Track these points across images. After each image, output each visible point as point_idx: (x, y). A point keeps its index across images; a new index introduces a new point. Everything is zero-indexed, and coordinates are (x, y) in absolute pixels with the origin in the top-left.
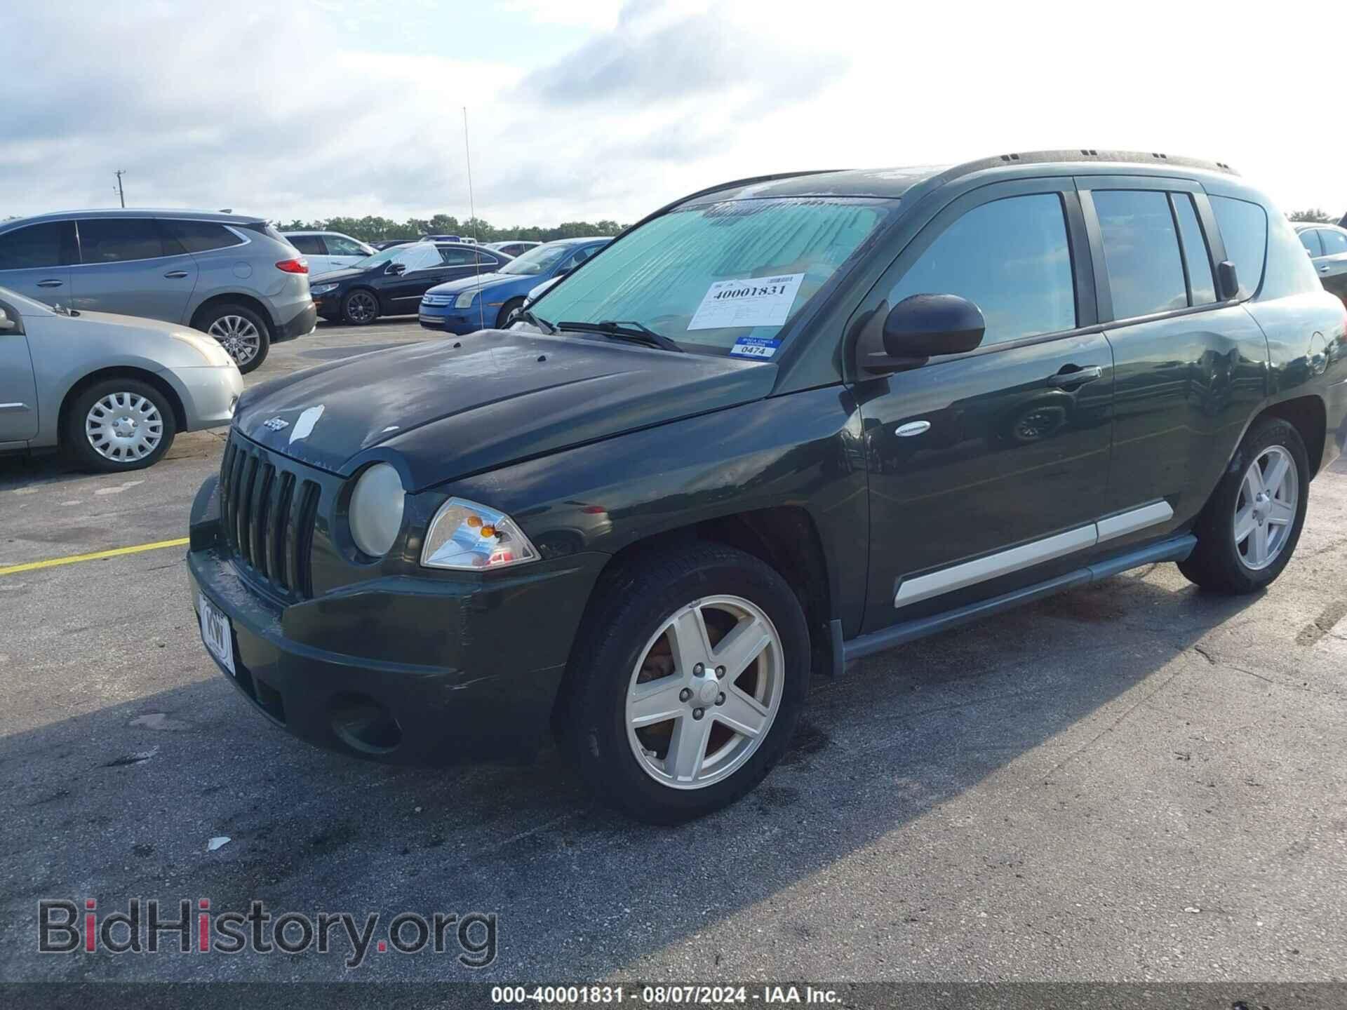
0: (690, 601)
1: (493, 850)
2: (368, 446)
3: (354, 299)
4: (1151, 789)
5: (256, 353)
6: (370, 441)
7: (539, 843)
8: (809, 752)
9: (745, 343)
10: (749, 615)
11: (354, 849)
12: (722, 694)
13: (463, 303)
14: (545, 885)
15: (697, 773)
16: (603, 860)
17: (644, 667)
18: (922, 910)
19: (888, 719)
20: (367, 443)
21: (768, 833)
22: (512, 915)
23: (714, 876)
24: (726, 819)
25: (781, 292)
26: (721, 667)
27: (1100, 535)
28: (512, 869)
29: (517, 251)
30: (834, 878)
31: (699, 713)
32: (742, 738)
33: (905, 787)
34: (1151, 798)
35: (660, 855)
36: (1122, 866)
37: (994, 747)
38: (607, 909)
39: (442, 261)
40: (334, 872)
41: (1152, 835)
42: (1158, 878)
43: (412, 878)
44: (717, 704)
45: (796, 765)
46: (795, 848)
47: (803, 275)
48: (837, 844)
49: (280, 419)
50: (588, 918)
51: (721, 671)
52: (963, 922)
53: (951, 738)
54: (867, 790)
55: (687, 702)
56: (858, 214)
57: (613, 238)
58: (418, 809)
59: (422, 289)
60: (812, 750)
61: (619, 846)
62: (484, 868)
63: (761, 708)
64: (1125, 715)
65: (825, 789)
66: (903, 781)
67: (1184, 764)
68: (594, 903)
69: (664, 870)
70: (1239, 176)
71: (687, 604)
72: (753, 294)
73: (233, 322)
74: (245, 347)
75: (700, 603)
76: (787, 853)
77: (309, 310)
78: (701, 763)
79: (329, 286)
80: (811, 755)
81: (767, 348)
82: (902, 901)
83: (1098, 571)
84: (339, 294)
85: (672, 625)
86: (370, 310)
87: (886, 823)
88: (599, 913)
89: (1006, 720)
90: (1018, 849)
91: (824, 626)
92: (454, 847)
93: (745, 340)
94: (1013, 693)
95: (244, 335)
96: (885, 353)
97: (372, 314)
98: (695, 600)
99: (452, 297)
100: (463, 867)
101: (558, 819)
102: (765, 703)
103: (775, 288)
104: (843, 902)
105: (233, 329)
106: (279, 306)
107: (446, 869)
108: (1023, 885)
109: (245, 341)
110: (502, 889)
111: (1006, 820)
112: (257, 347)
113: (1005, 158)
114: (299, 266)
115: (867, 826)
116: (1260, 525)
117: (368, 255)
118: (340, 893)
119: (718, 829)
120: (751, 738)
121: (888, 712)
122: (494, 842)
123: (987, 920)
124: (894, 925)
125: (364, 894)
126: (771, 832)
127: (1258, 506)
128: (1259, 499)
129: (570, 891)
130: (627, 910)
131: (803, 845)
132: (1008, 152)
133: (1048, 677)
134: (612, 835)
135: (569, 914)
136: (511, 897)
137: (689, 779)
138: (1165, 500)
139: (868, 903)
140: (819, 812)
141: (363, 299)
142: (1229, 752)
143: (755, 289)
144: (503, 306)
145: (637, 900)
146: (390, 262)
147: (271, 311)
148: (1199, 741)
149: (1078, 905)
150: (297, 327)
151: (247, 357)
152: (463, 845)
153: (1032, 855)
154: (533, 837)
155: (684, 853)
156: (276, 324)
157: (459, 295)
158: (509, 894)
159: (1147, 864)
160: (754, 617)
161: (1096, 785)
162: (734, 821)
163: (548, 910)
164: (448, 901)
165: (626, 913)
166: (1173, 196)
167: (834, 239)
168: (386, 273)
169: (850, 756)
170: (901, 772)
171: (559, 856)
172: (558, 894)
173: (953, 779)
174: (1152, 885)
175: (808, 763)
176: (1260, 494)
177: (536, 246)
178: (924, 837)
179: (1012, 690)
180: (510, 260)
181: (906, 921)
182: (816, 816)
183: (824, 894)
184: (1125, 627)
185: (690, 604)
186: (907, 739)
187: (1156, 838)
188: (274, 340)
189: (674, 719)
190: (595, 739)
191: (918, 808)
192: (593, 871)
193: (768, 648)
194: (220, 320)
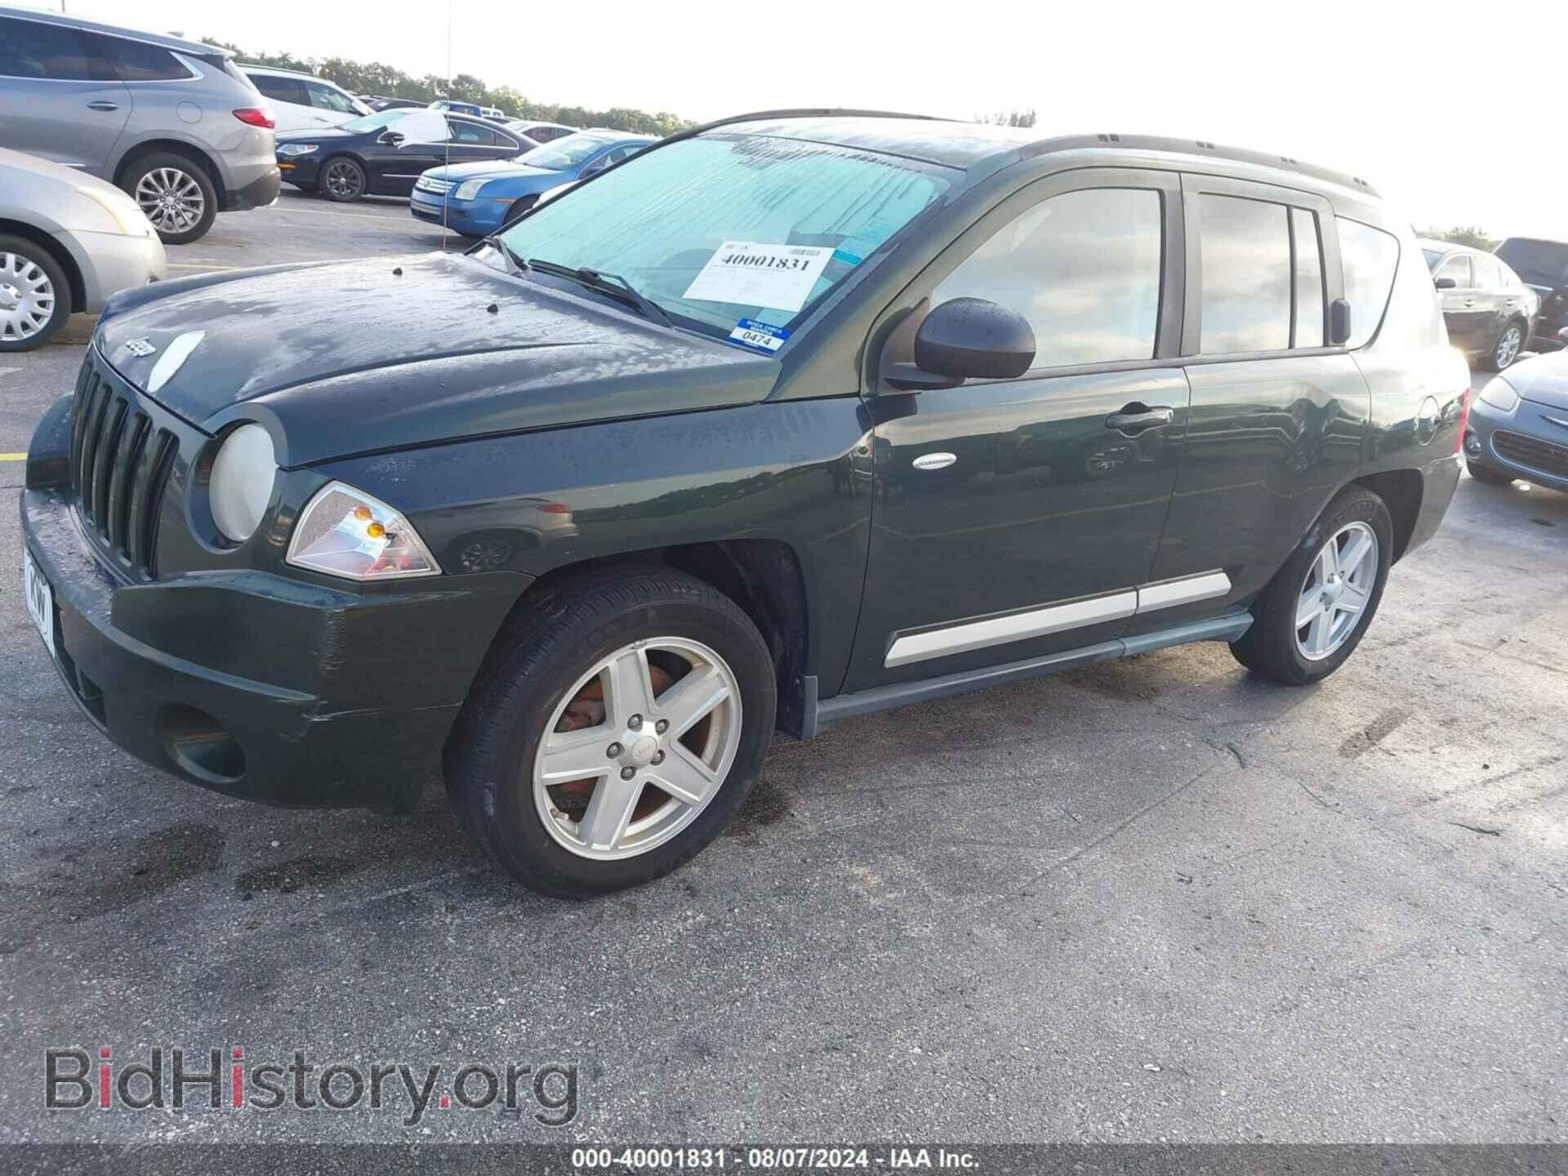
0: (633, 642)
1: (357, 907)
2: (245, 397)
3: (335, 168)
4: (1141, 915)
5: (198, 219)
6: (250, 391)
7: (414, 904)
8: (761, 823)
9: (748, 327)
10: (706, 662)
11: (185, 887)
12: (661, 752)
13: (466, 193)
14: (410, 957)
15: (617, 840)
16: (486, 934)
17: (567, 711)
18: (848, 1037)
19: (861, 791)
20: (246, 393)
21: (691, 921)
22: (362, 992)
23: (614, 969)
24: (643, 898)
25: (803, 268)
26: (665, 721)
27: (1141, 604)
28: (375, 934)
29: (546, 135)
30: (755, 985)
31: (629, 772)
32: (680, 804)
33: (861, 879)
34: (1138, 926)
35: (556, 935)
36: (1086, 1007)
37: (973, 841)
38: (478, 997)
39: (450, 137)
40: (153, 915)
41: (1128, 971)
42: (1123, 1025)
43: (248, 932)
44: (653, 763)
45: (743, 838)
46: (718, 942)
47: (833, 250)
48: (767, 942)
49: (147, 340)
50: (452, 1005)
51: (663, 726)
52: (891, 1057)
53: (928, 823)
54: (817, 878)
55: (615, 759)
56: (912, 184)
57: (660, 139)
58: (275, 844)
59: (421, 168)
60: (764, 821)
61: (510, 918)
62: (340, 929)
63: (706, 771)
64: (1133, 819)
65: (769, 870)
66: (860, 871)
67: (1183, 886)
68: (463, 988)
69: (557, 954)
70: (1379, 197)
71: (627, 644)
72: (769, 265)
73: (171, 176)
74: (185, 211)
75: (646, 644)
76: (708, 948)
77: (272, 176)
78: (624, 829)
79: (306, 147)
80: (762, 826)
81: (773, 339)
82: (827, 1023)
83: (1132, 644)
84: (318, 160)
85: (607, 667)
86: (355, 185)
87: (829, 923)
88: (467, 1001)
89: (996, 808)
90: (974, 973)
91: (798, 681)
92: (308, 898)
93: (749, 323)
94: (1010, 776)
95: (184, 195)
96: (914, 364)
97: (357, 190)
98: (640, 639)
99: (454, 184)
100: (315, 923)
101: (443, 876)
102: (713, 766)
103: (797, 261)
104: (759, 1017)
105: (171, 185)
106: (231, 164)
107: (294, 925)
108: (970, 1018)
109: (186, 203)
110: (356, 958)
111: (969, 935)
112: (200, 211)
113: (1102, 138)
114: (264, 119)
115: (808, 923)
116: (1327, 610)
117: (362, 115)
118: (154, 943)
119: (633, 908)
120: (690, 806)
121: (863, 782)
122: (360, 896)
123: (919, 1058)
124: (812, 1052)
125: (184, 946)
126: (694, 918)
127: (1328, 588)
128: (1330, 581)
129: (438, 969)
130: (501, 1001)
131: (728, 940)
132: (1107, 131)
133: (1055, 761)
134: (503, 904)
135: (431, 998)
136: (366, 970)
137: (607, 848)
138: (1224, 571)
139: (787, 1021)
140: (756, 900)
141: (348, 169)
142: (1236, 878)
143: (773, 259)
144: (516, 203)
145: (516, 989)
146: (385, 128)
147: (222, 171)
148: (1206, 861)
149: (1026, 1049)
150: (256, 194)
151: (186, 224)
152: (321, 896)
153: (989, 981)
154: (408, 896)
155: (585, 936)
156: (227, 187)
157: (462, 182)
158: (363, 965)
159: (1115, 1006)
160: (712, 666)
161: (1081, 903)
162: (654, 901)
163: (406, 991)
164: (286, 965)
165: (499, 1004)
166: (1295, 211)
167: (879, 210)
168: (379, 142)
169: (808, 833)
170: (861, 859)
171: (434, 923)
172: (424, 971)
173: (919, 875)
174: (1114, 1033)
175: (757, 836)
176: (1332, 574)
177: (570, 133)
178: (871, 945)
179: (1010, 772)
180: (532, 147)
181: (827, 1049)
182: (752, 905)
183: (738, 1004)
184: (1155, 709)
185: (632, 645)
186: (877, 819)
187: (1132, 975)
188: (223, 208)
189: (597, 778)
190: (490, 795)
191: (871, 909)
192: (471, 947)
193: (725, 703)
194: (155, 171)
